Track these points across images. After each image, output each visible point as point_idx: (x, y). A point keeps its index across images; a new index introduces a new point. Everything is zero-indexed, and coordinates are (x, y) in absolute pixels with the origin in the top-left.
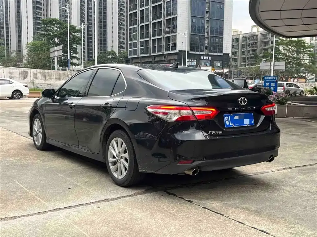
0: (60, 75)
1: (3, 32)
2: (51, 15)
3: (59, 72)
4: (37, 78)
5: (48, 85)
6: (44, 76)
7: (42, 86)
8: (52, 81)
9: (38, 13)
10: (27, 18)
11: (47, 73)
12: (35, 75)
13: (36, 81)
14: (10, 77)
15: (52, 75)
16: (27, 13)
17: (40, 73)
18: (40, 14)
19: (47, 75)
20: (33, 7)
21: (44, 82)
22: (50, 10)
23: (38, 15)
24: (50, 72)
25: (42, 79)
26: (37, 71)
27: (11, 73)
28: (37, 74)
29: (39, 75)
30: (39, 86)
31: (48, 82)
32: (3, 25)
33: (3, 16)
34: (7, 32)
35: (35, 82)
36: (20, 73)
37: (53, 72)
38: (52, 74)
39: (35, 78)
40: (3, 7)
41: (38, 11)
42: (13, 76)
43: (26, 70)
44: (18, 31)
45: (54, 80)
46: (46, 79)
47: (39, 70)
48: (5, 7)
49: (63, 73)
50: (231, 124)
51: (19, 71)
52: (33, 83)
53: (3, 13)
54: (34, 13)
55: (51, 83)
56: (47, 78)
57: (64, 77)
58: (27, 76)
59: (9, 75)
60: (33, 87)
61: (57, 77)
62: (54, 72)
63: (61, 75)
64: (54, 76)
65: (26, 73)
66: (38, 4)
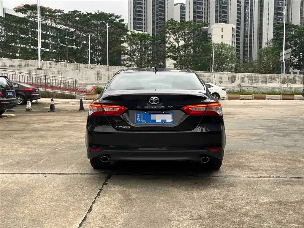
0: (266, 79)
1: (247, 40)
2: (291, 20)
3: (266, 75)
4: (244, 82)
5: (254, 88)
6: (251, 79)
7: (248, 89)
8: (258, 84)
9: (279, 19)
10: (268, 25)
11: (254, 77)
12: (243, 79)
13: (243, 85)
14: (220, 81)
15: (258, 79)
16: (268, 20)
17: (247, 77)
18: (280, 19)
19: (254, 79)
20: (275, 14)
21: (250, 85)
22: (292, 14)
23: (279, 20)
24: (257, 76)
25: (249, 83)
26: (244, 75)
27: (221, 78)
28: (244, 78)
29: (246, 79)
30: (245, 89)
31: (254, 85)
32: (248, 33)
33: (248, 25)
34: (251, 40)
35: (241, 85)
36: (228, 78)
37: (259, 75)
38: (259, 77)
39: (242, 81)
40: (248, 18)
41: (279, 17)
42: (222, 80)
43: (234, 75)
44: (260, 38)
45: (261, 83)
46: (252, 82)
47: (246, 74)
48: (250, 17)
49: (270, 77)
50: (142, 121)
51: (228, 76)
52: (240, 86)
53: (248, 23)
54: (275, 19)
55: (258, 86)
56: (254, 81)
57: (271, 80)
58: (235, 80)
59: (219, 80)
60: (239, 90)
61: (264, 80)
62: (261, 76)
63: (268, 78)
64: (261, 79)
65: (234, 78)
66: (279, 11)
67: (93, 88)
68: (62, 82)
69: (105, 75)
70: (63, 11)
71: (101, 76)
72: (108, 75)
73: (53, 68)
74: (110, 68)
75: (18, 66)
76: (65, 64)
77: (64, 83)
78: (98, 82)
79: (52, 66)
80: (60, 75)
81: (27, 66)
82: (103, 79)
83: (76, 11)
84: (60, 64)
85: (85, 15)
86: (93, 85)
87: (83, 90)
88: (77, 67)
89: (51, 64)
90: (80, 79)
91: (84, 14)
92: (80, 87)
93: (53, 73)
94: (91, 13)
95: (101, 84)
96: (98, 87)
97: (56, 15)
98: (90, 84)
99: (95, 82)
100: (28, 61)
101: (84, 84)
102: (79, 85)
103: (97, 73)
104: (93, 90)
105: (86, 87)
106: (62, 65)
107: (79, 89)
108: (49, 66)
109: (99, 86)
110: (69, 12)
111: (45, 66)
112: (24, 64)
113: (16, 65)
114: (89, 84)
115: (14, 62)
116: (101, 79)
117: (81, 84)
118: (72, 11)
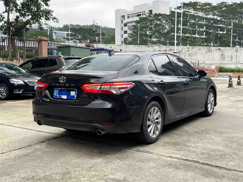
50: (57, 96)
67: (216, 67)
68: (192, 63)
69: (228, 56)
70: (212, 3)
71: (224, 57)
72: (231, 56)
73: (190, 51)
74: (238, 49)
75: (164, 51)
76: (200, 48)
77: (193, 64)
78: (222, 62)
79: (189, 50)
80: (191, 57)
81: (170, 50)
82: (226, 59)
83: (223, 2)
84: (196, 48)
85: (232, 5)
86: (217, 65)
87: (208, 69)
88: (209, 49)
89: (188, 48)
90: (206, 60)
91: (230, 4)
92: (206, 67)
93: (185, 55)
94: (236, 3)
95: (224, 64)
96: (220, 66)
97: (206, 8)
98: (215, 64)
99: (219, 62)
100: (172, 47)
101: (209, 64)
102: (205, 65)
103: (221, 54)
104: (216, 69)
105: (211, 67)
106: (197, 48)
107: (205, 68)
108: (187, 50)
109: (222, 66)
110: (217, 4)
111: (183, 50)
112: (169, 49)
113: (163, 50)
114: (213, 64)
115: (162, 48)
116: (224, 59)
117: (207, 64)
118: (220, 3)
